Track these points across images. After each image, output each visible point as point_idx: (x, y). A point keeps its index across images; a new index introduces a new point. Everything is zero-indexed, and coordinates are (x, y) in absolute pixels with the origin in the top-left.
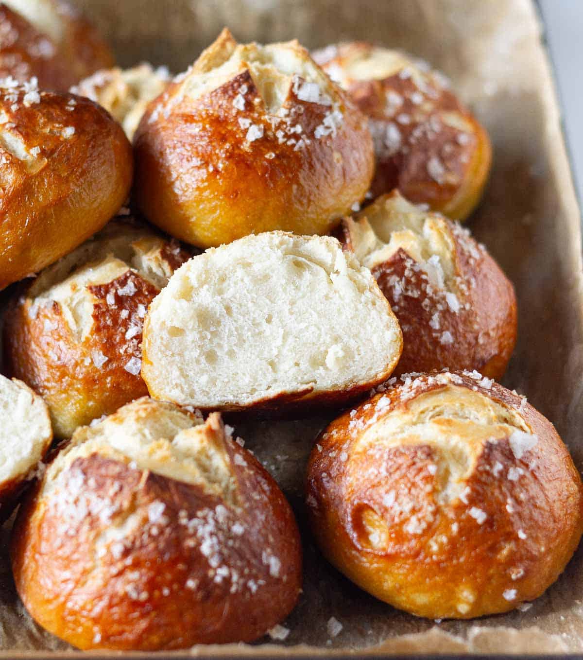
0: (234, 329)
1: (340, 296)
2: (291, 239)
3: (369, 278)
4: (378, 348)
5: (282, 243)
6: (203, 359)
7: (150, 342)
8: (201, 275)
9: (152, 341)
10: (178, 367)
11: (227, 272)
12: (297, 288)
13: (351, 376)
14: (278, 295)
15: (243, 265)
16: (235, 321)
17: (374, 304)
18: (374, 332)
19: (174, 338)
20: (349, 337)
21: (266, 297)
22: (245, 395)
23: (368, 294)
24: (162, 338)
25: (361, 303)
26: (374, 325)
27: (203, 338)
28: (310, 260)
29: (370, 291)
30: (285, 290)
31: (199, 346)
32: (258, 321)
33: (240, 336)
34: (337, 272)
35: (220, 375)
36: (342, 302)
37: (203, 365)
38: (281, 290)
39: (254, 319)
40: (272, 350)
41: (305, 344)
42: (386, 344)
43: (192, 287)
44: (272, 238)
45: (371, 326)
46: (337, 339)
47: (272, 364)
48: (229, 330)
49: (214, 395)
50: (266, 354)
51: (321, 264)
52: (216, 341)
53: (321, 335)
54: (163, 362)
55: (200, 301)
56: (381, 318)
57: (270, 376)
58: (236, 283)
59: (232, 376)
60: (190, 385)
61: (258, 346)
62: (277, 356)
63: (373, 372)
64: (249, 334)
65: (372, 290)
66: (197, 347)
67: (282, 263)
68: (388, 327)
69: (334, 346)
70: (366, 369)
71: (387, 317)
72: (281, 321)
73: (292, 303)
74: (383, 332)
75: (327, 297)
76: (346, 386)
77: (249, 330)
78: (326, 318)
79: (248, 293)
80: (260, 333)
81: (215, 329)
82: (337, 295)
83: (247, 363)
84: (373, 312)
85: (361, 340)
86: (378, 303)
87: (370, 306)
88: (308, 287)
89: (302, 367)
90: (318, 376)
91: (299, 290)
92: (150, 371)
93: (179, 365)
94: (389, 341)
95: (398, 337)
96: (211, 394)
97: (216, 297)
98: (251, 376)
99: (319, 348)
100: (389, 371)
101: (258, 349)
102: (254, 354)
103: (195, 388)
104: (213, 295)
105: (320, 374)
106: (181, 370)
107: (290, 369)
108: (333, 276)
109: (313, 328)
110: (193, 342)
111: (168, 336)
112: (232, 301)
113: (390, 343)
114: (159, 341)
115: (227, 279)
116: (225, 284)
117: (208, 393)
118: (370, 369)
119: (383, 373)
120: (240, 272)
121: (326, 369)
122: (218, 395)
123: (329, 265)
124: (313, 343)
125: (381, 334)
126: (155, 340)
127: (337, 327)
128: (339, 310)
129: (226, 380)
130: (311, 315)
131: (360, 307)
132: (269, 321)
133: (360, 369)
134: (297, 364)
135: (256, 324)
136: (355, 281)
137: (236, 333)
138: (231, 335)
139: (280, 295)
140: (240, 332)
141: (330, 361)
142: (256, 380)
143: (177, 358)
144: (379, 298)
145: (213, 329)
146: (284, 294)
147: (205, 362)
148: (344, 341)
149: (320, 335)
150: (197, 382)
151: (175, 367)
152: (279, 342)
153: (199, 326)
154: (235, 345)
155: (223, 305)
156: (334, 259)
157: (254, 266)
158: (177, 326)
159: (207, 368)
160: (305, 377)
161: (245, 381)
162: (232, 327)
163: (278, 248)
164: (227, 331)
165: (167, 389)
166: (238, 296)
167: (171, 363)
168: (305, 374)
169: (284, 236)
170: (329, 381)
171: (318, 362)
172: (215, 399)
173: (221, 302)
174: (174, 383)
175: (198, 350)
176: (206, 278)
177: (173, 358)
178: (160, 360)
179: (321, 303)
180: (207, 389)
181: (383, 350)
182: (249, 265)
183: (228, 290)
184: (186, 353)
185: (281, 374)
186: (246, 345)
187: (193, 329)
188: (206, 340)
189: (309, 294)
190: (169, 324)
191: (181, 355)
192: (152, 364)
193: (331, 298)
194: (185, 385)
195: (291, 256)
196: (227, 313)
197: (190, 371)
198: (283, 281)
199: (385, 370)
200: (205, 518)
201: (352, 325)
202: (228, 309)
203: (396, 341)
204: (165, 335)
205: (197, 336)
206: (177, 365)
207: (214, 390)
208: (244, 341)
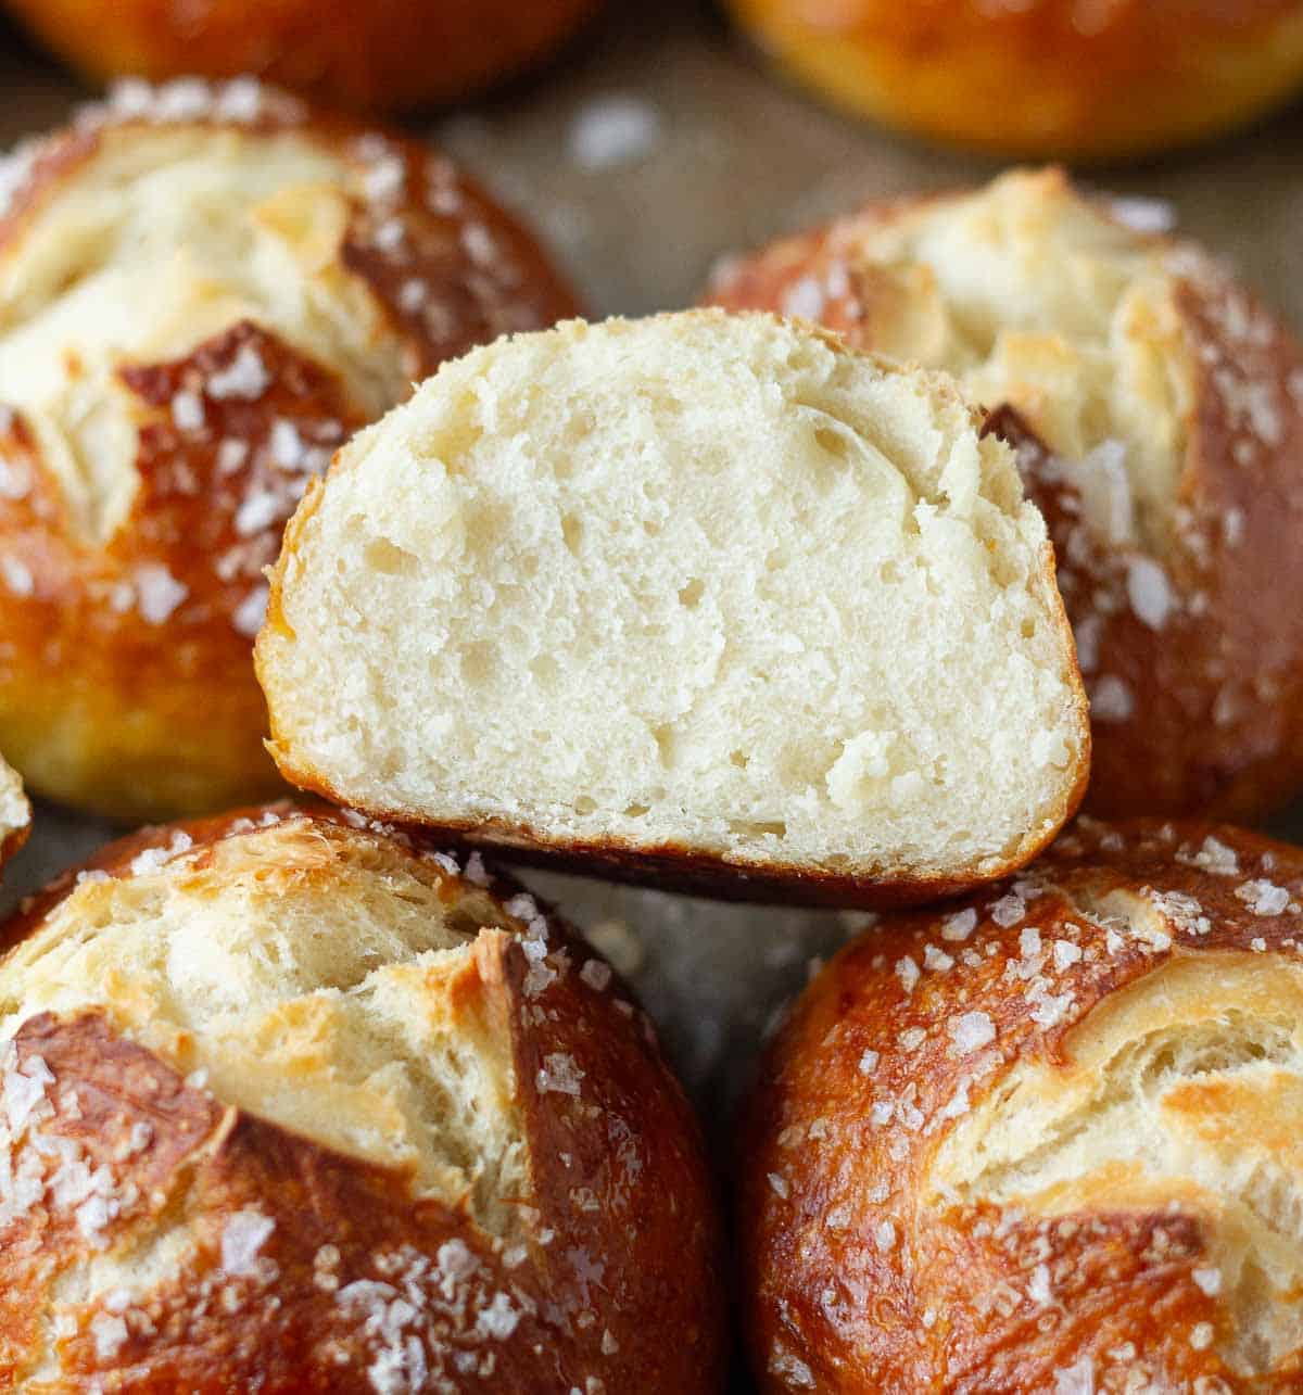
0: (573, 595)
1: (929, 580)
2: (831, 354)
3: (1035, 546)
4: (1004, 776)
5: (795, 362)
6: (453, 665)
7: (301, 568)
8: (516, 398)
9: (309, 567)
10: (369, 668)
11: (598, 412)
12: (803, 518)
13: (898, 845)
14: (739, 523)
15: (656, 400)
16: (585, 572)
17: (1028, 631)
18: (1004, 724)
19: (379, 575)
20: (924, 718)
21: (699, 522)
22: (556, 809)
23: (1018, 598)
24: (341, 566)
25: (988, 619)
26: (1009, 702)
27: (468, 597)
28: (874, 438)
29: (1029, 589)
30: (764, 513)
31: (452, 620)
32: (653, 592)
33: (586, 624)
34: (942, 501)
35: (494, 726)
36: (930, 600)
37: (449, 681)
38: (753, 509)
39: (644, 581)
40: (675, 691)
41: (779, 702)
42: (1031, 771)
43: (480, 430)
44: (771, 338)
45: (1000, 702)
46: (881, 715)
47: (664, 736)
48: (559, 593)
49: (462, 783)
50: (653, 704)
51: (902, 460)
52: (508, 616)
53: (836, 688)
54: (327, 641)
55: (491, 480)
56: (1036, 683)
57: (646, 776)
58: (618, 453)
59: (531, 739)
60: (393, 732)
61: (636, 668)
62: (685, 717)
63: (968, 848)
64: (618, 624)
65: (1035, 587)
66: (446, 623)
67: (777, 428)
68: (1051, 717)
69: (869, 736)
70: (950, 833)
71: (1059, 687)
72: (728, 612)
73: (775, 563)
74: (1032, 731)
75: (888, 572)
76: (876, 868)
77: (618, 611)
78: (866, 637)
79: (646, 492)
80: (653, 630)
81: (514, 582)
82: (922, 573)
83: (588, 712)
84: (1018, 661)
85: (956, 736)
86: (1041, 633)
87: (1014, 635)
88: (838, 521)
89: (752, 770)
90: (795, 814)
91: (809, 527)
92: (280, 654)
93: (375, 663)
94: (1041, 764)
95: (1073, 755)
96: (453, 778)
97: (546, 479)
98: (588, 756)
99: (820, 728)
100: (1018, 859)
101: (632, 677)
102: (616, 688)
103: (407, 745)
104: (538, 473)
105: (804, 813)
106: (377, 678)
107: (713, 767)
108: (924, 511)
109: (818, 661)
110: (437, 603)
111: (361, 563)
112: (589, 506)
113: (1044, 769)
114: (330, 572)
115: (595, 433)
116: (586, 447)
117: (444, 773)
118: (965, 835)
119: (997, 860)
120: (637, 423)
121: (824, 797)
122: (472, 787)
123: (926, 469)
124: (808, 709)
125: (1022, 736)
126: (320, 569)
127: (894, 676)
128: (915, 622)
129: (510, 747)
130: (825, 615)
131: (982, 630)
132: (690, 597)
133: (930, 827)
134: (740, 759)
135: (644, 598)
136: (990, 545)
137: (577, 610)
138: (561, 613)
139: (746, 522)
140: (590, 608)
141: (842, 777)
142: (600, 771)
143: (374, 641)
144: (1048, 617)
145: (507, 576)
146: (758, 526)
147: (457, 674)
148: (904, 726)
149: (832, 688)
150: (418, 728)
151: (360, 665)
152: (704, 674)
153: (465, 558)
154: (564, 644)
155: (561, 512)
156: (944, 453)
157: (687, 415)
158: (397, 543)
159: (461, 696)
160: (755, 808)
161: (567, 766)
162: (571, 588)
163: (780, 373)
164: (551, 595)
165: (321, 727)
166: (612, 496)
167: (351, 650)
168: (758, 798)
169: (813, 341)
170: (824, 842)
171: (805, 768)
172: (460, 796)
173: (555, 499)
174: (346, 712)
175: (444, 631)
176: (530, 413)
177: (360, 638)
178: (322, 632)
179: (866, 584)
180: (443, 761)
181: (1016, 787)
182: (674, 406)
183: (590, 467)
184: (406, 632)
185: (683, 776)
186: (599, 656)
187: (445, 563)
188: (479, 608)
189: (834, 547)
190: (374, 528)
191: (389, 632)
192: (292, 636)
193: (900, 580)
194: (379, 725)
195: (813, 413)
196: (566, 540)
197: (406, 688)
198: (764, 488)
199: (1009, 852)
200: (395, 1280)
201: (942, 684)
202: (573, 528)
203: (1063, 770)
204: (355, 560)
205: (452, 589)
206: (366, 660)
207: (463, 768)
208: (596, 639)
